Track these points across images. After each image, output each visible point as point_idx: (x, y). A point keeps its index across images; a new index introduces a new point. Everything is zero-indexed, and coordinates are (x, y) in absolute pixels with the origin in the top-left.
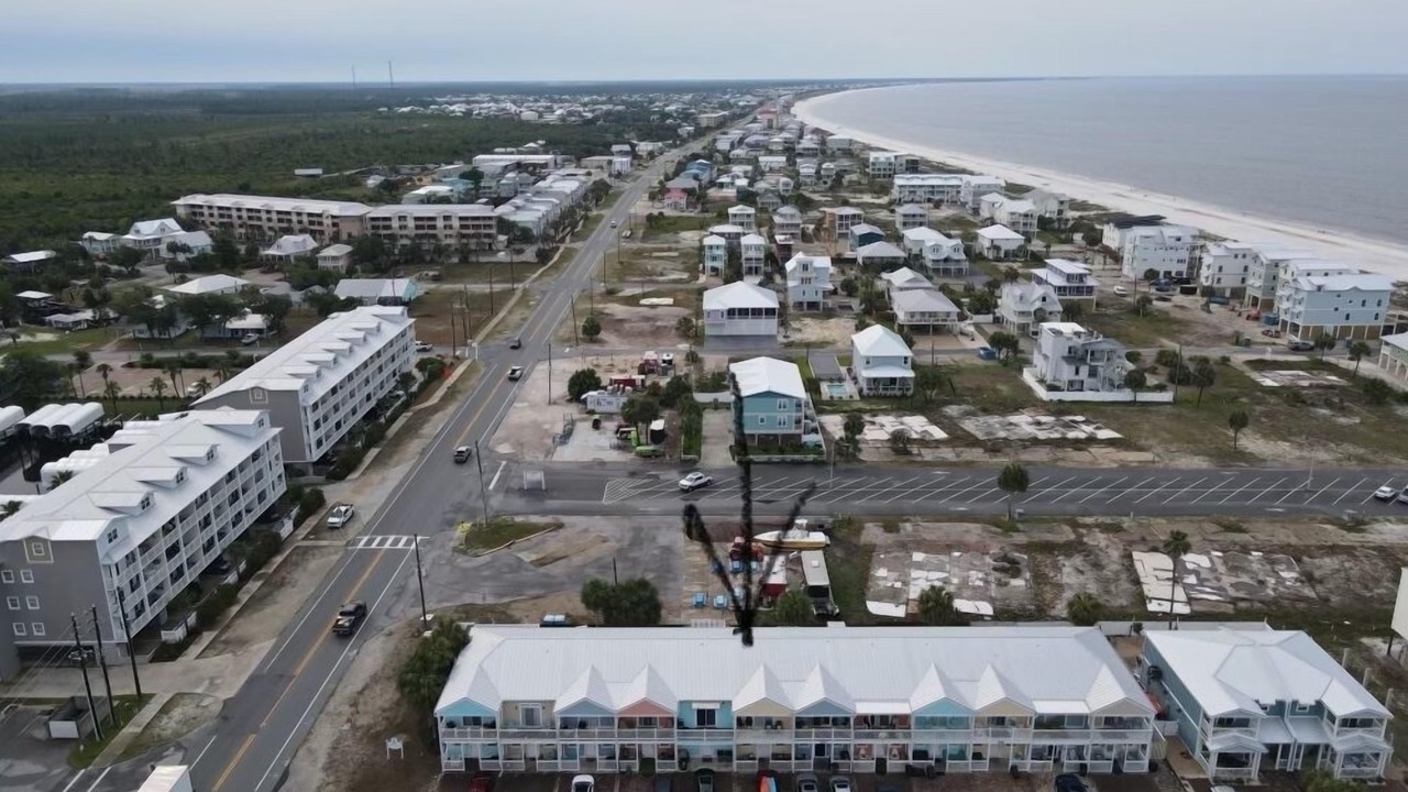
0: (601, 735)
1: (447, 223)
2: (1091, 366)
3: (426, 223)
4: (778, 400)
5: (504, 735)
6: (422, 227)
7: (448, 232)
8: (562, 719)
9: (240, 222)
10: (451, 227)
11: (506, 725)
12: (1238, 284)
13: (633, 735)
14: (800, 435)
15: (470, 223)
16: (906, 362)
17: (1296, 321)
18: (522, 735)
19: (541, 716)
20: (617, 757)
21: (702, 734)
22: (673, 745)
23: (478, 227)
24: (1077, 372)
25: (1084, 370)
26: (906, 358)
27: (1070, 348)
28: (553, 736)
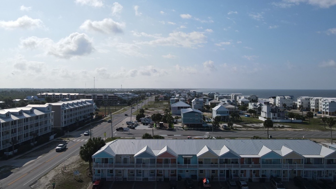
0: (151, 167)
1: (105, 97)
2: (278, 114)
3: (100, 97)
4: (196, 114)
5: (116, 166)
6: (99, 98)
7: (105, 99)
8: (137, 159)
9: (53, 98)
10: (106, 98)
11: (117, 162)
12: (308, 107)
13: (162, 167)
14: (202, 124)
15: (111, 97)
16: (228, 113)
17: (327, 111)
18: (122, 167)
19: (129, 161)
20: (156, 176)
21: (186, 166)
22: (176, 170)
23: (113, 98)
24: (274, 115)
25: (276, 114)
26: (228, 111)
27: (272, 109)
28: (133, 167)
